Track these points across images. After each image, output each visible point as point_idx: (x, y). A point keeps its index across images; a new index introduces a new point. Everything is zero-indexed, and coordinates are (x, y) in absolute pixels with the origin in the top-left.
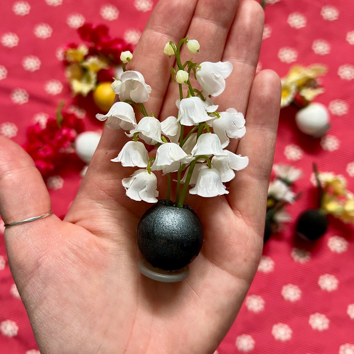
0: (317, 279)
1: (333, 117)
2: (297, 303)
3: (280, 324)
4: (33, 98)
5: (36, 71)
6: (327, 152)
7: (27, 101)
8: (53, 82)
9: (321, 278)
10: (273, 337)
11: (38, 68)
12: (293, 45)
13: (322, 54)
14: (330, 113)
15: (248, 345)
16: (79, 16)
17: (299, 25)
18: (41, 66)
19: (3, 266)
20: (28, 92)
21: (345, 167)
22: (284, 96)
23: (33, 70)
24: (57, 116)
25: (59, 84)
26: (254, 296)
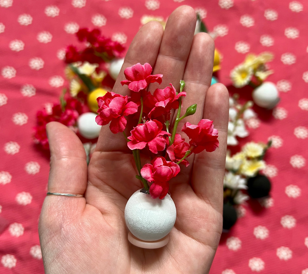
0: (280, 220)
1: (281, 94)
2: (266, 239)
3: (255, 258)
4: (39, 91)
5: (41, 69)
6: (278, 120)
7: (34, 94)
8: (56, 77)
9: (283, 218)
10: (250, 269)
11: (42, 67)
12: (246, 40)
13: (268, 46)
14: (278, 90)
16: (74, 24)
17: (249, 25)
18: (45, 65)
19: (22, 233)
20: (35, 86)
21: (293, 131)
22: (243, 78)
23: (38, 69)
24: (61, 102)
25: (61, 79)
26: (233, 238)
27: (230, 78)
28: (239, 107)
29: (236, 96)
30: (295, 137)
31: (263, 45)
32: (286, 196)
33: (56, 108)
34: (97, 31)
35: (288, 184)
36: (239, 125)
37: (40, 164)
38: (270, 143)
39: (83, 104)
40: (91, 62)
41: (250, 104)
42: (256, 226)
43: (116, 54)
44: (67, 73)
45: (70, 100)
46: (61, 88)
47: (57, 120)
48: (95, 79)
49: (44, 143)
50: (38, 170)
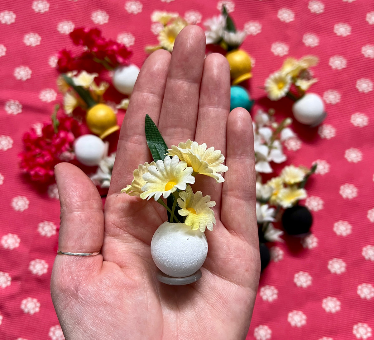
0: (327, 264)
1: (328, 106)
3: (295, 312)
4: (26, 108)
5: (28, 80)
6: (325, 139)
7: (20, 111)
8: (46, 90)
9: (330, 262)
10: (289, 325)
11: (29, 77)
12: (284, 39)
13: (313, 46)
14: (324, 102)
15: (266, 335)
16: (68, 22)
17: (288, 19)
18: (32, 75)
19: (9, 283)
20: (21, 102)
21: (343, 154)
22: (280, 88)
23: (24, 79)
24: (53, 121)
25: (53, 91)
26: (267, 287)
27: (264, 88)
28: (275, 125)
29: (272, 111)
30: (346, 160)
31: (307, 44)
32: (334, 234)
33: (47, 129)
34: (96, 31)
35: (337, 220)
36: (276, 148)
37: (28, 199)
38: (314, 168)
39: (80, 123)
40: (90, 72)
41: (289, 121)
42: (297, 272)
43: (120, 60)
44: (59, 85)
45: (63, 119)
46: (53, 103)
47: (48, 144)
48: (94, 91)
49: (32, 173)
50: (27, 207)
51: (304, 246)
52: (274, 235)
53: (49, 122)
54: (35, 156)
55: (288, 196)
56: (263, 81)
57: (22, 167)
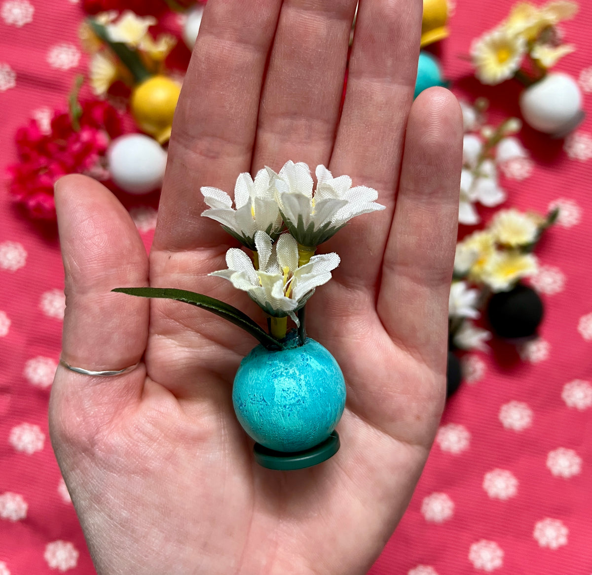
0: (560, 389)
1: (588, 98)
2: (526, 432)
3: (497, 471)
4: (24, 79)
5: (27, 25)
7: (12, 84)
8: (61, 46)
9: (567, 387)
10: (485, 494)
11: (29, 20)
14: (581, 88)
15: (443, 510)
18: (36, 15)
20: (13, 68)
22: (501, 61)
23: (21, 23)
24: (70, 106)
25: (73, 49)
26: (451, 425)
27: (470, 59)
28: (488, 132)
29: (482, 103)
32: (579, 337)
33: (60, 121)
35: (586, 312)
36: (486, 176)
37: (26, 248)
38: (553, 216)
39: (121, 112)
40: (141, 13)
41: (513, 125)
42: (507, 401)
44: (83, 38)
45: (89, 103)
46: (73, 71)
47: (62, 149)
48: (147, 53)
49: (32, 203)
50: (23, 263)
51: (523, 356)
52: (473, 338)
53: (64, 109)
54: (36, 173)
55: (501, 268)
56: (468, 44)
57: (13, 191)
